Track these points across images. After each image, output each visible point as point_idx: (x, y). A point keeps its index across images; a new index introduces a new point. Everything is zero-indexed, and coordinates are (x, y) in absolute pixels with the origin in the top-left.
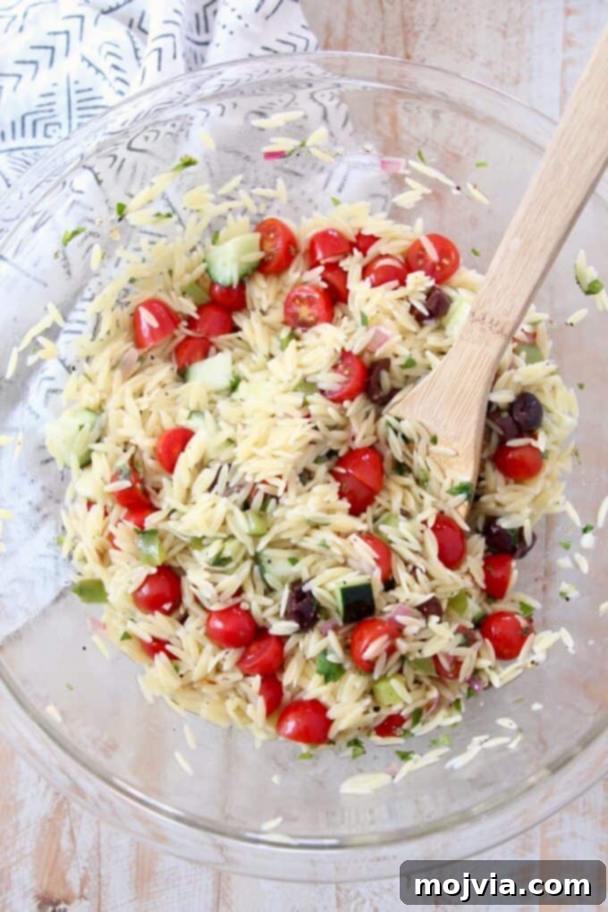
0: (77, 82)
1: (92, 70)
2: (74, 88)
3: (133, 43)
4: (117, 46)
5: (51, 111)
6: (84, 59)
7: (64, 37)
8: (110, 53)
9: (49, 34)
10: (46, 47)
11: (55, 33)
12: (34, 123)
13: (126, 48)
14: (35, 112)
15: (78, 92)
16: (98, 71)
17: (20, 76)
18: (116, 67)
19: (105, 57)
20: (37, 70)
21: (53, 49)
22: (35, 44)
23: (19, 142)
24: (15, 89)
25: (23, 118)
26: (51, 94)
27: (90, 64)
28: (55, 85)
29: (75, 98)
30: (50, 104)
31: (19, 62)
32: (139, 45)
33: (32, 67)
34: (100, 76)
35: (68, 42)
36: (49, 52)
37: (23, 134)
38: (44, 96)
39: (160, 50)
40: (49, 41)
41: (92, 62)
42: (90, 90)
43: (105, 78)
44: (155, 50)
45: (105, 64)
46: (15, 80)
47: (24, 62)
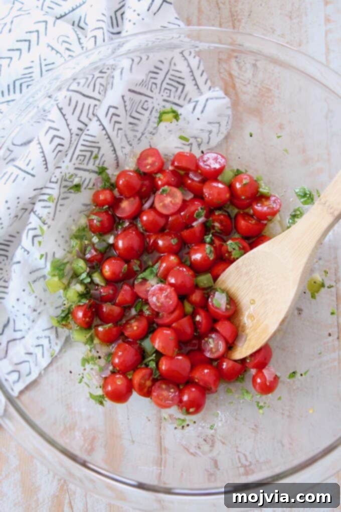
0: (45, 60)
1: (54, 52)
2: (44, 63)
3: (77, 35)
4: (68, 37)
5: (31, 77)
6: (49, 46)
7: (36, 34)
8: (64, 42)
9: (27, 33)
10: (25, 41)
11: (30, 32)
12: (21, 85)
13: (73, 39)
14: (22, 79)
15: (46, 65)
16: (57, 52)
17: (11, 58)
18: (68, 49)
19: (62, 44)
20: (21, 53)
21: (29, 41)
22: (19, 39)
23: (12, 96)
24: (9, 65)
25: (14, 82)
26: (31, 67)
27: (53, 49)
28: (32, 62)
29: (44, 69)
30: (30, 73)
31: (9, 50)
32: (80, 36)
33: (18, 52)
34: (59, 55)
35: (38, 37)
36: (27, 43)
37: (14, 92)
38: (26, 68)
39: (95, 37)
40: (28, 37)
41: (54, 47)
42: (53, 63)
43: (62, 56)
44: (93, 37)
45: (61, 48)
46: (9, 60)
47: (13, 50)
